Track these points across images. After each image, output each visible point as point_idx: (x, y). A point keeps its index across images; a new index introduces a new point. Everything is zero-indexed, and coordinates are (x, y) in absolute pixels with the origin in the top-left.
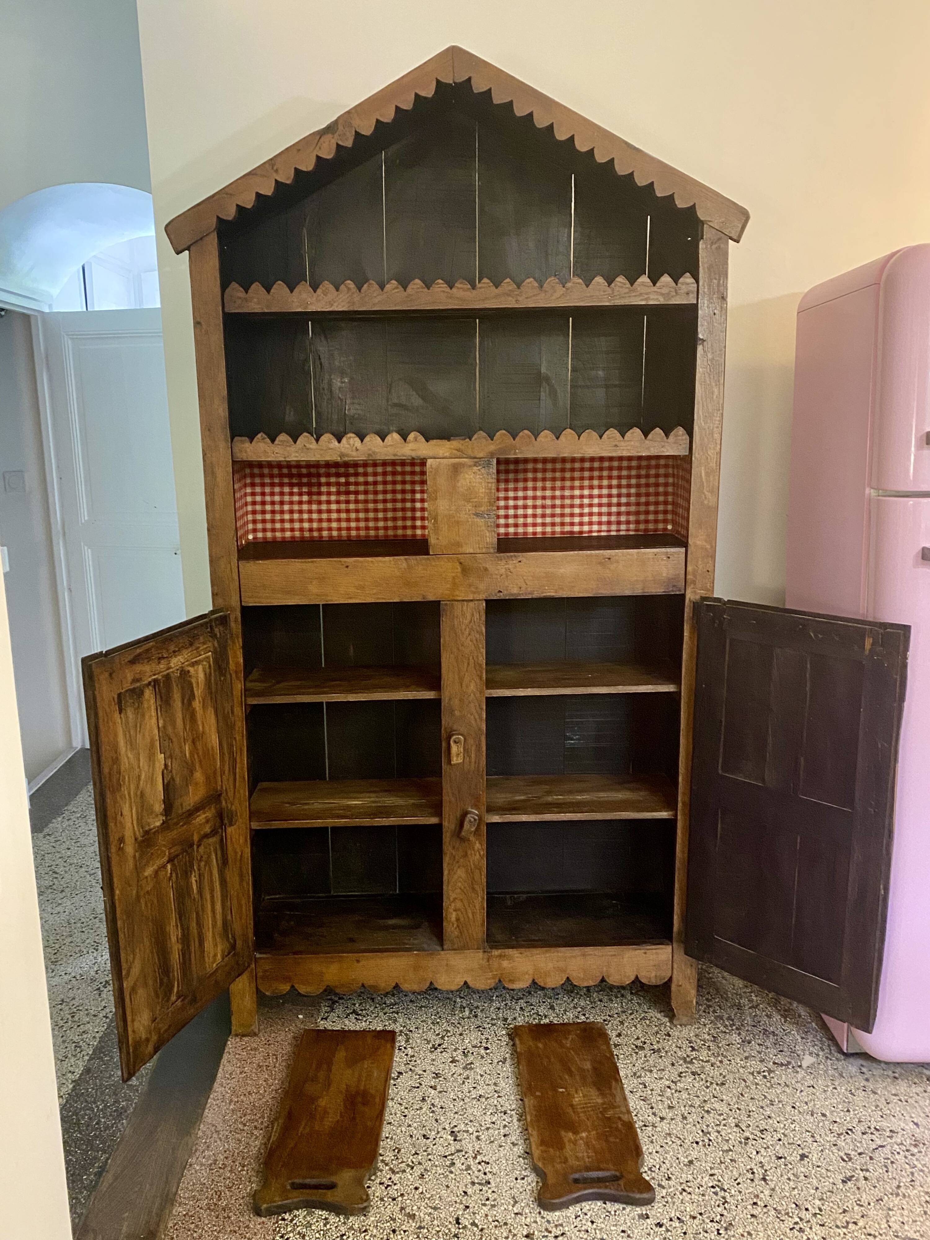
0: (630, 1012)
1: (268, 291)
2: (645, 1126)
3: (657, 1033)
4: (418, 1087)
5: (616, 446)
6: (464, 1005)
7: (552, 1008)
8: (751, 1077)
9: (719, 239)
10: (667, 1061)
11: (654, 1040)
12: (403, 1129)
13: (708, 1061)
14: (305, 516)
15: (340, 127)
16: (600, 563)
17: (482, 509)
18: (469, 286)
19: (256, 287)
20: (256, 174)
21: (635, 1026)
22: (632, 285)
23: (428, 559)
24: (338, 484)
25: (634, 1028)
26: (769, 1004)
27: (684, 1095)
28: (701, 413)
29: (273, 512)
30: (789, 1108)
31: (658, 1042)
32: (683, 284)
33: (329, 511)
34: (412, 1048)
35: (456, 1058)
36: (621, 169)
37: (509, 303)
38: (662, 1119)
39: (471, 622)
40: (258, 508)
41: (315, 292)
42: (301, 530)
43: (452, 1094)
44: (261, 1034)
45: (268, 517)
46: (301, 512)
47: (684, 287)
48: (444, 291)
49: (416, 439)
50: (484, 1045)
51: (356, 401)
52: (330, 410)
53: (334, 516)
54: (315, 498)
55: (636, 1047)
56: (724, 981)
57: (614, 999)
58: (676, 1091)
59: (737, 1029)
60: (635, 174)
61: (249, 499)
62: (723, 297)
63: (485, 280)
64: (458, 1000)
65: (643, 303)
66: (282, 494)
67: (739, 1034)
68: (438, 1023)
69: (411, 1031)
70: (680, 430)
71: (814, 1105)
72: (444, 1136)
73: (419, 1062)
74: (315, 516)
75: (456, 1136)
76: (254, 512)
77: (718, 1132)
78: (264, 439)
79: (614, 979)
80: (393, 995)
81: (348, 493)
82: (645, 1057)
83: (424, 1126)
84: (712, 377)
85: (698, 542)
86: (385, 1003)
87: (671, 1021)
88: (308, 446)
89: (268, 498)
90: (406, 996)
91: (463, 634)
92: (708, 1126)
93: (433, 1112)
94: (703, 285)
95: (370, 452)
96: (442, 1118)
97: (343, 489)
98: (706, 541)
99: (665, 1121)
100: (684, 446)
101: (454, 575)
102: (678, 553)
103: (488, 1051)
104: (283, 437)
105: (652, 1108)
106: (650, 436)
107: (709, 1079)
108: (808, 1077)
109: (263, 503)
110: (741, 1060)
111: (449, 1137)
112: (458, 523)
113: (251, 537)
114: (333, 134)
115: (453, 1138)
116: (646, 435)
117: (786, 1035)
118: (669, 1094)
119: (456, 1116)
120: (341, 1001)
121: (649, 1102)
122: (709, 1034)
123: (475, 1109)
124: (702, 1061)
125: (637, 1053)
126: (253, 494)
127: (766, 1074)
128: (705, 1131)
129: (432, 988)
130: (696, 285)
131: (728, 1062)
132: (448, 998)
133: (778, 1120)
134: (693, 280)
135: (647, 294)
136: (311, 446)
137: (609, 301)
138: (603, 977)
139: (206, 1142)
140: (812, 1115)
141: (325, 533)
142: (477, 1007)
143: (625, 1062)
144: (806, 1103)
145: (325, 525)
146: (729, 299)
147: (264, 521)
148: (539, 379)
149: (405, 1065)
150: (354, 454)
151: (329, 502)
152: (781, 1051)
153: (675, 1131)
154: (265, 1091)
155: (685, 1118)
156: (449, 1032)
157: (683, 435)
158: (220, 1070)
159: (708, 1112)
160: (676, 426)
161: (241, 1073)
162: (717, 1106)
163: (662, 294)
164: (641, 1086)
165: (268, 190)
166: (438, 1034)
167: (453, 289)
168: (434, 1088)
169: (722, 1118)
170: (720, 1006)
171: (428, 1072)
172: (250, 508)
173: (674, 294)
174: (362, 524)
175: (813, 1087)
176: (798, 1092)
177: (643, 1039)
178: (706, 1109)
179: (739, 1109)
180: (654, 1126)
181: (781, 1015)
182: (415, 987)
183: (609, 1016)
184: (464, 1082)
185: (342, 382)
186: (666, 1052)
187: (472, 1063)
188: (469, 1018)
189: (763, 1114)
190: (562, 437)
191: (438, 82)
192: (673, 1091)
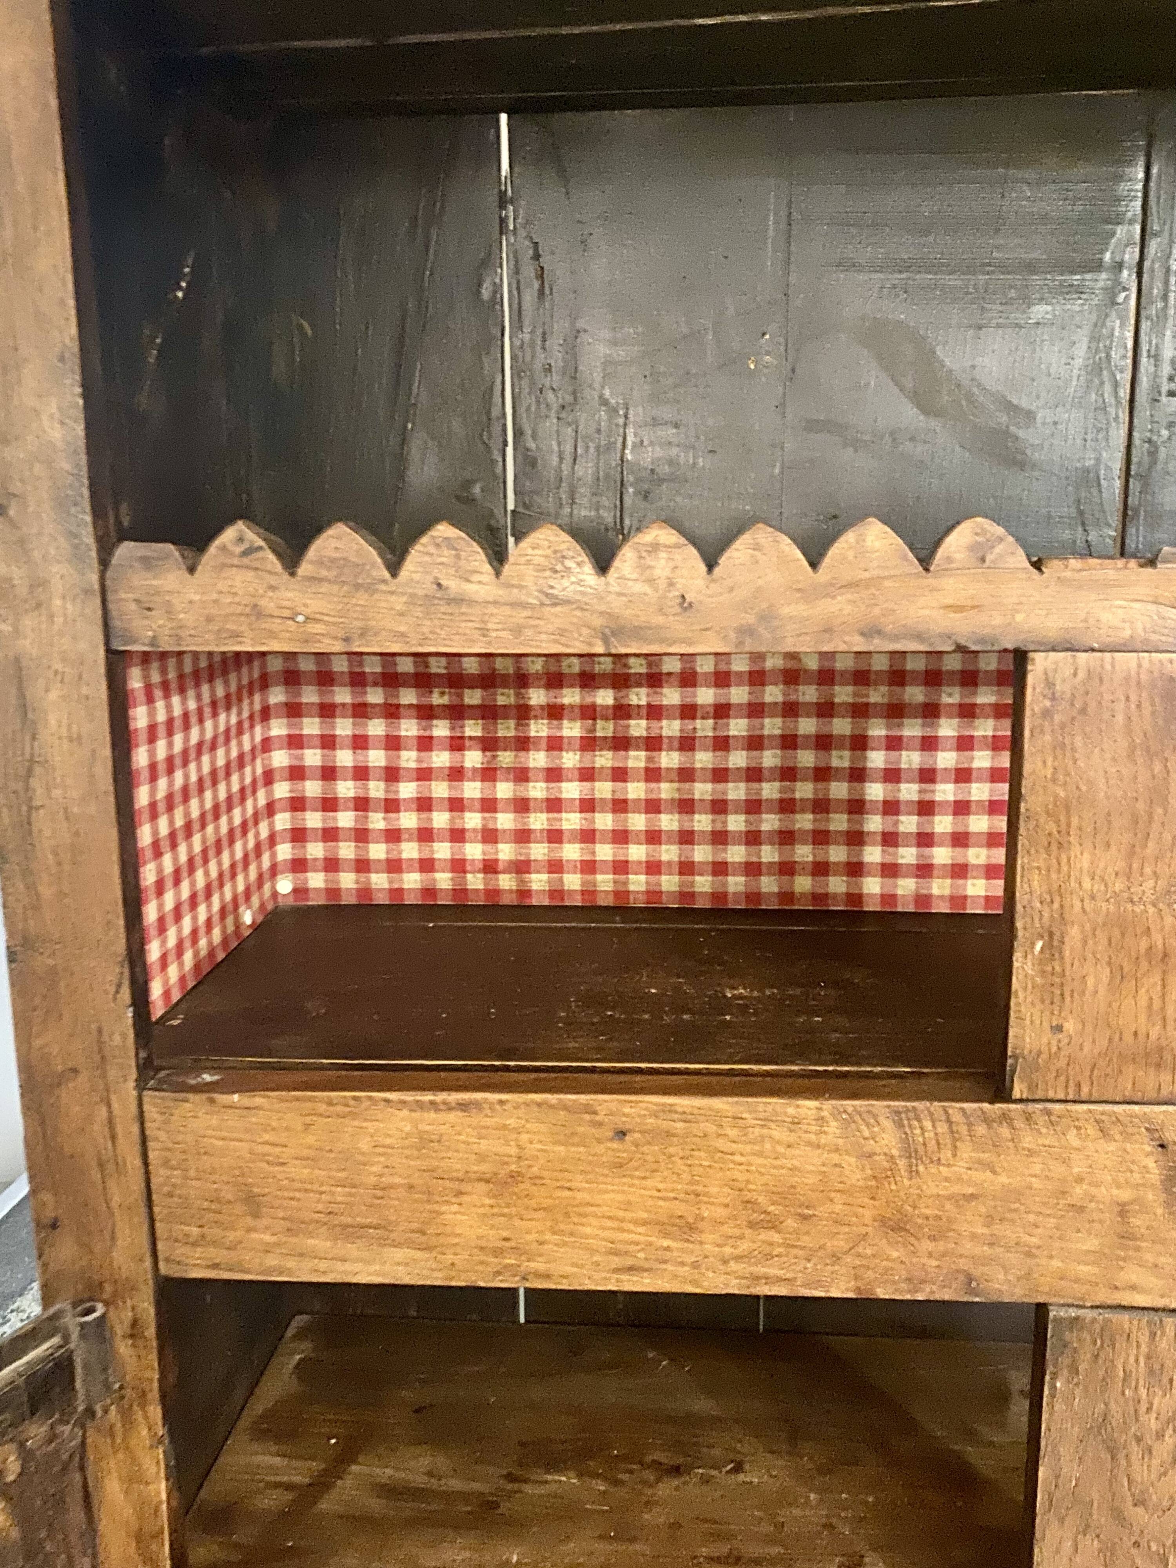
14: (473, 820)
24: (589, 712)
29: (362, 804)
33: (554, 805)
40: (312, 788)
42: (459, 866)
45: (345, 819)
46: (456, 805)
49: (981, 555)
51: (666, 413)
52: (568, 448)
53: (572, 821)
54: (506, 758)
61: (280, 758)
66: (393, 743)
74: (505, 821)
76: (297, 804)
78: (249, 549)
81: (621, 743)
88: (452, 582)
89: (345, 758)
97: (605, 729)
109: (329, 773)
113: (285, 885)
126: (295, 742)
136: (471, 589)
141: (538, 881)
145: (539, 851)
147: (330, 835)
151: (554, 775)
172: (282, 790)
174: (669, 853)
185: (616, 344)
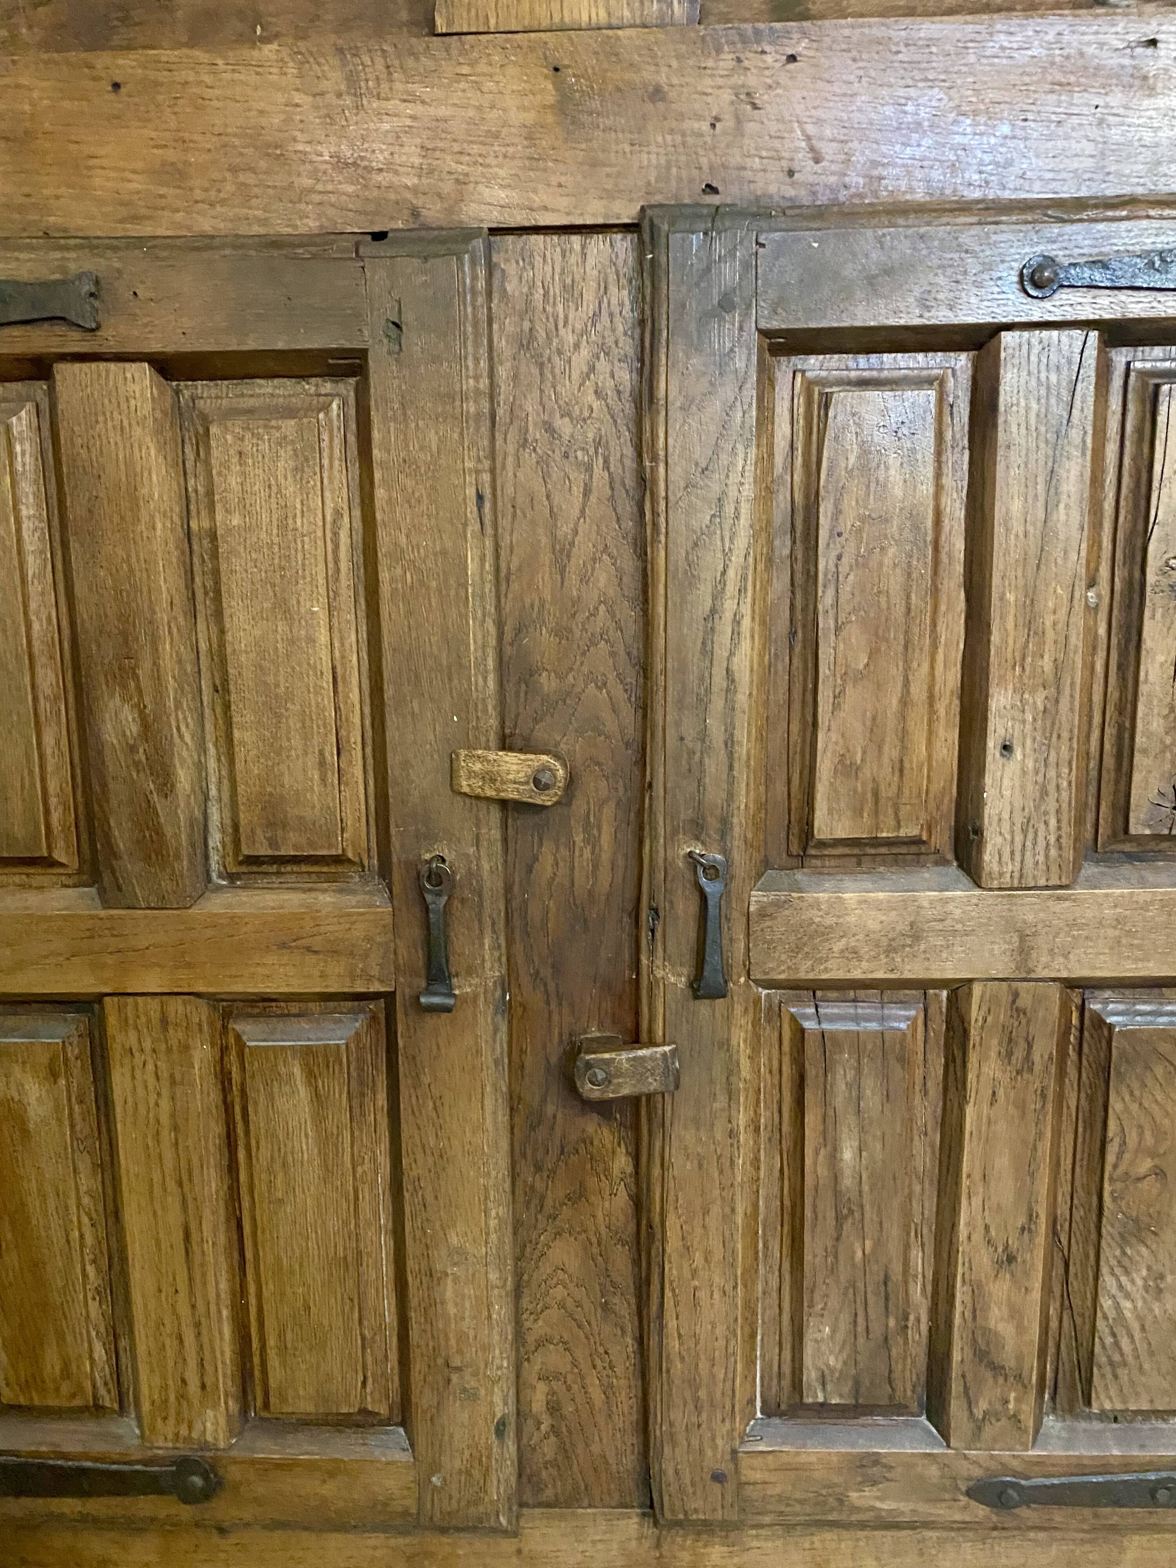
23: (428, 52)
101: (529, 118)
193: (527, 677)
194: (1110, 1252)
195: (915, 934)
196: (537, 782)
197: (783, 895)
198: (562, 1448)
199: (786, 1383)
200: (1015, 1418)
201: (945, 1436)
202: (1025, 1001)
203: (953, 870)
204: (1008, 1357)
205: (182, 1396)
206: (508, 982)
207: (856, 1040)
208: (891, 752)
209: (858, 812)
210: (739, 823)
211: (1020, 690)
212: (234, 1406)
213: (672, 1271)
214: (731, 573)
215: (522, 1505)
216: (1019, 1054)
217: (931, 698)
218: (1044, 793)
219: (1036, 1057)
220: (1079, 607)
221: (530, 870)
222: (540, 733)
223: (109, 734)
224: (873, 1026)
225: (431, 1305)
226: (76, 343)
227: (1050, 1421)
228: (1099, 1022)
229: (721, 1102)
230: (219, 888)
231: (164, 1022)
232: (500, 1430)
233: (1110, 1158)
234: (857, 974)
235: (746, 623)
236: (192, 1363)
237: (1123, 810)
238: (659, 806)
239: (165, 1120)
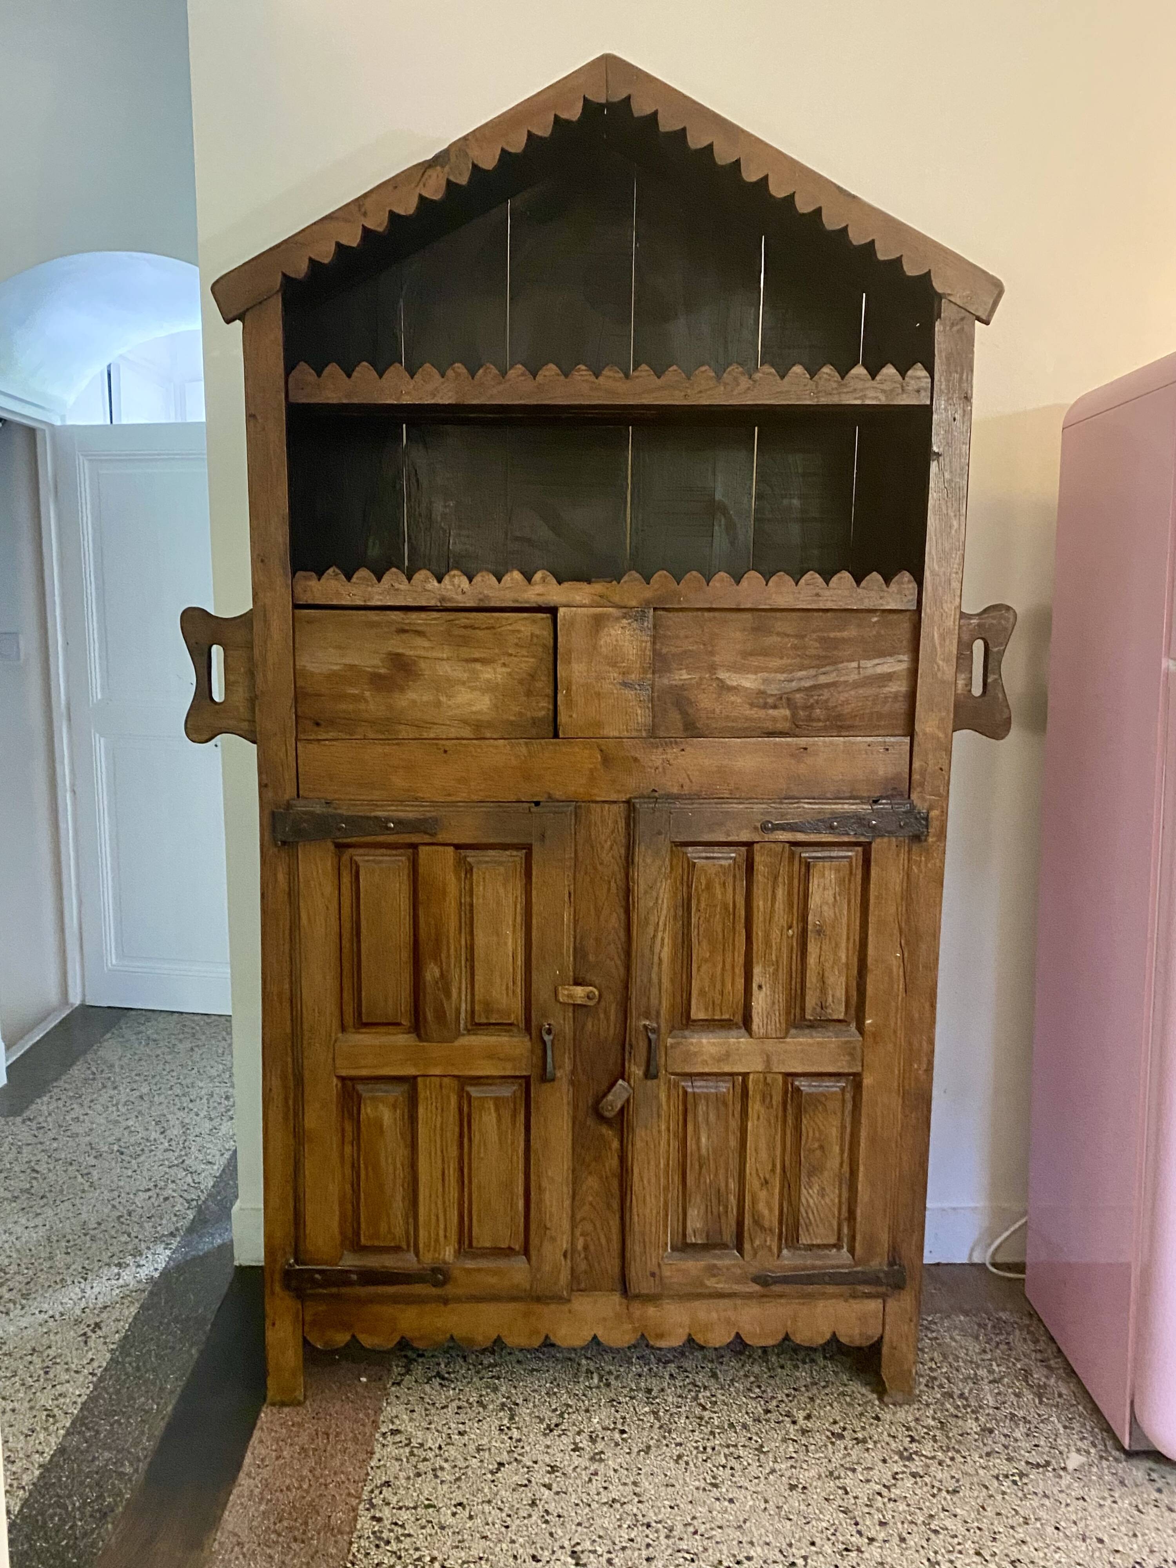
0: (823, 1384)
1: (349, 376)
2: (847, 1550)
3: (862, 1414)
4: (526, 1486)
5: (817, 595)
6: (592, 1369)
7: (714, 1375)
8: (996, 1483)
9: (962, 319)
10: (877, 1456)
11: (857, 1425)
12: (504, 1546)
13: (933, 1458)
15: (453, 159)
16: (792, 755)
17: (633, 676)
18: (621, 375)
19: (333, 369)
20: (337, 218)
21: (831, 1405)
22: (843, 378)
23: (556, 744)
25: (828, 1408)
26: (1017, 1378)
27: (902, 1507)
28: (934, 552)
30: (1050, 1530)
31: (863, 1428)
32: (912, 378)
34: (518, 1428)
35: (580, 1445)
36: (831, 223)
37: (676, 399)
38: (871, 1540)
39: (613, 832)
41: (412, 377)
43: (574, 1496)
44: (308, 1403)
47: (913, 382)
48: (587, 381)
49: (544, 579)
50: (619, 1426)
51: (464, 532)
52: (428, 544)
55: (833, 1434)
56: (953, 1344)
57: (800, 1365)
58: (890, 1500)
59: (973, 1412)
60: (849, 229)
62: (966, 398)
63: (644, 367)
64: (584, 1362)
65: (858, 402)
67: (977, 1419)
68: (555, 1393)
69: (517, 1404)
70: (906, 576)
71: (1087, 1526)
72: (562, 1558)
73: (528, 1448)
75: (579, 1558)
77: (951, 1562)
78: (337, 575)
79: (802, 1337)
80: (493, 1352)
82: (845, 1448)
83: (533, 1543)
84: (949, 504)
85: (928, 730)
86: (481, 1364)
87: (881, 1399)
88: (396, 585)
90: (510, 1354)
91: (603, 847)
92: (936, 1553)
93: (547, 1522)
94: (940, 381)
95: (481, 596)
96: (559, 1532)
98: (938, 728)
99: (875, 1544)
100: (911, 597)
101: (592, 766)
102: (900, 744)
103: (625, 1436)
104: (363, 573)
105: (857, 1524)
106: (863, 584)
107: (937, 1484)
108: (1076, 1484)
110: (981, 1457)
111: (569, 1560)
112: (598, 694)
114: (443, 167)
115: (574, 1562)
116: (858, 582)
117: (1042, 1421)
118: (880, 1505)
119: (579, 1528)
120: (420, 1360)
121: (851, 1515)
122: (934, 1419)
123: (607, 1520)
124: (926, 1457)
125: (833, 1443)
127: (1017, 1478)
128: (933, 1560)
129: (548, 1344)
130: (929, 380)
131: (962, 1460)
132: (570, 1359)
133: (1036, 1545)
134: (925, 373)
135: (862, 390)
136: (401, 586)
137: (811, 399)
138: (787, 1334)
139: (223, 1560)
140: (1084, 1540)
142: (610, 1373)
143: (817, 1456)
144: (1075, 1523)
146: (974, 401)
148: (713, 509)
149: (508, 1452)
150: (460, 598)
152: (1036, 1446)
153: (889, 1560)
154: (310, 1485)
155: (903, 1540)
156: (571, 1407)
157: (909, 582)
158: (249, 1453)
159: (936, 1532)
160: (899, 571)
161: (278, 1458)
162: (948, 1523)
163: (883, 391)
164: (840, 1492)
165: (352, 239)
166: (555, 1410)
167: (601, 378)
168: (549, 1487)
169: (956, 1540)
170: (948, 1379)
171: (540, 1463)
173: (900, 391)
175: (1083, 1499)
176: (1063, 1506)
177: (842, 1424)
178: (933, 1527)
179: (980, 1529)
180: (859, 1550)
181: (1034, 1394)
182: (523, 1342)
183: (794, 1389)
184: (590, 1480)
185: (445, 507)
186: (875, 1442)
187: (602, 1452)
188: (598, 1387)
189: (1014, 1537)
190: (744, 582)
191: (585, 99)
192: (886, 1500)
193: (585, 956)
194: (804, 1179)
195: (728, 1055)
196: (588, 997)
197: (680, 1040)
198: (590, 1266)
199: (680, 1237)
200: (770, 1249)
201: (742, 1256)
202: (769, 1080)
203: (743, 1031)
204: (767, 1224)
205: (437, 1240)
206: (573, 1072)
207: (707, 1097)
208: (718, 986)
209: (706, 1009)
210: (663, 1012)
211: (764, 967)
212: (457, 1246)
213: (635, 1188)
214: (661, 923)
215: (572, 1290)
216: (768, 1100)
217: (733, 967)
218: (774, 1003)
219: (774, 1103)
220: (785, 937)
221: (583, 1028)
222: (588, 977)
223: (428, 977)
224: (713, 1091)
225: (541, 1201)
226: (427, 839)
227: (785, 1252)
228: (798, 1090)
229: (655, 1120)
230: (463, 1035)
231: (441, 1086)
232: (565, 1256)
233: (803, 1143)
234: (707, 1070)
235: (666, 940)
236: (442, 1226)
237: (803, 1009)
238: (633, 1007)
239: (438, 1125)
